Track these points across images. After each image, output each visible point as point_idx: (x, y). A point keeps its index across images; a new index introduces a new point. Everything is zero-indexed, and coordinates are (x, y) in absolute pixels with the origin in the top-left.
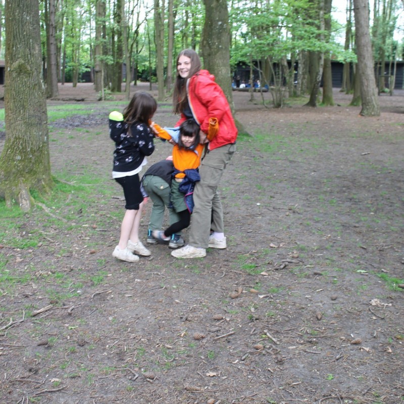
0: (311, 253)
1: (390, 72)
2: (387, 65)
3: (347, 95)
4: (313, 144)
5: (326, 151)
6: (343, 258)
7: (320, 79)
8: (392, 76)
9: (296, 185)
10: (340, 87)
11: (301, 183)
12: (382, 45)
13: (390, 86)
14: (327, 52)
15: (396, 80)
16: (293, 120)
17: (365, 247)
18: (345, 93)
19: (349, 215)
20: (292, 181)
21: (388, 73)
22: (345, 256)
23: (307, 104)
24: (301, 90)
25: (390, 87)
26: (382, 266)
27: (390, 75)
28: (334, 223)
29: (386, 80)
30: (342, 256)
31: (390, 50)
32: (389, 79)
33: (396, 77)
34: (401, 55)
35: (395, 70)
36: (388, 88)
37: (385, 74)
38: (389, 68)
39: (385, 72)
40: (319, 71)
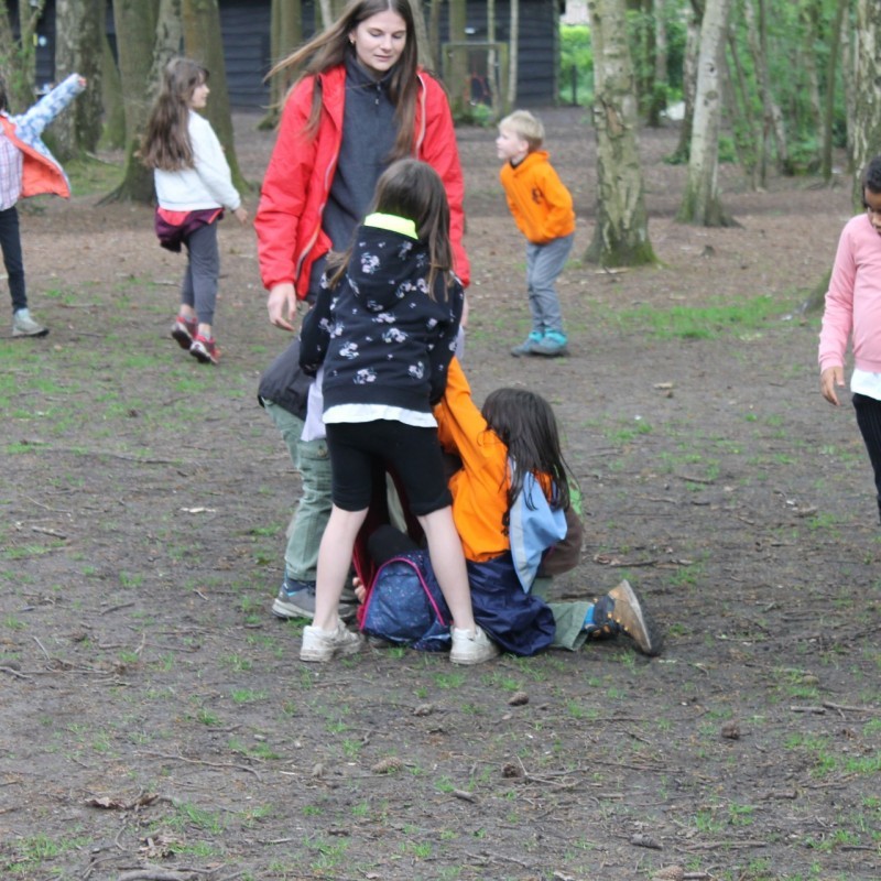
0: (237, 836)
1: (491, 24)
4: (176, 376)
5: (238, 406)
6: (381, 843)
8: (503, 45)
9: (125, 562)
11: (146, 552)
13: (494, 89)
15: (521, 63)
16: (58, 270)
17: (466, 794)
20: (102, 545)
21: (482, 32)
22: (392, 836)
23: (117, 196)
24: (78, 128)
25: (495, 99)
26: (551, 859)
27: (491, 40)
28: (320, 710)
29: (477, 62)
30: (375, 837)
32: (491, 59)
33: (521, 50)
35: (514, 14)
36: (488, 101)
37: (470, 35)
38: (485, 9)
39: (469, 26)
40: (166, 35)
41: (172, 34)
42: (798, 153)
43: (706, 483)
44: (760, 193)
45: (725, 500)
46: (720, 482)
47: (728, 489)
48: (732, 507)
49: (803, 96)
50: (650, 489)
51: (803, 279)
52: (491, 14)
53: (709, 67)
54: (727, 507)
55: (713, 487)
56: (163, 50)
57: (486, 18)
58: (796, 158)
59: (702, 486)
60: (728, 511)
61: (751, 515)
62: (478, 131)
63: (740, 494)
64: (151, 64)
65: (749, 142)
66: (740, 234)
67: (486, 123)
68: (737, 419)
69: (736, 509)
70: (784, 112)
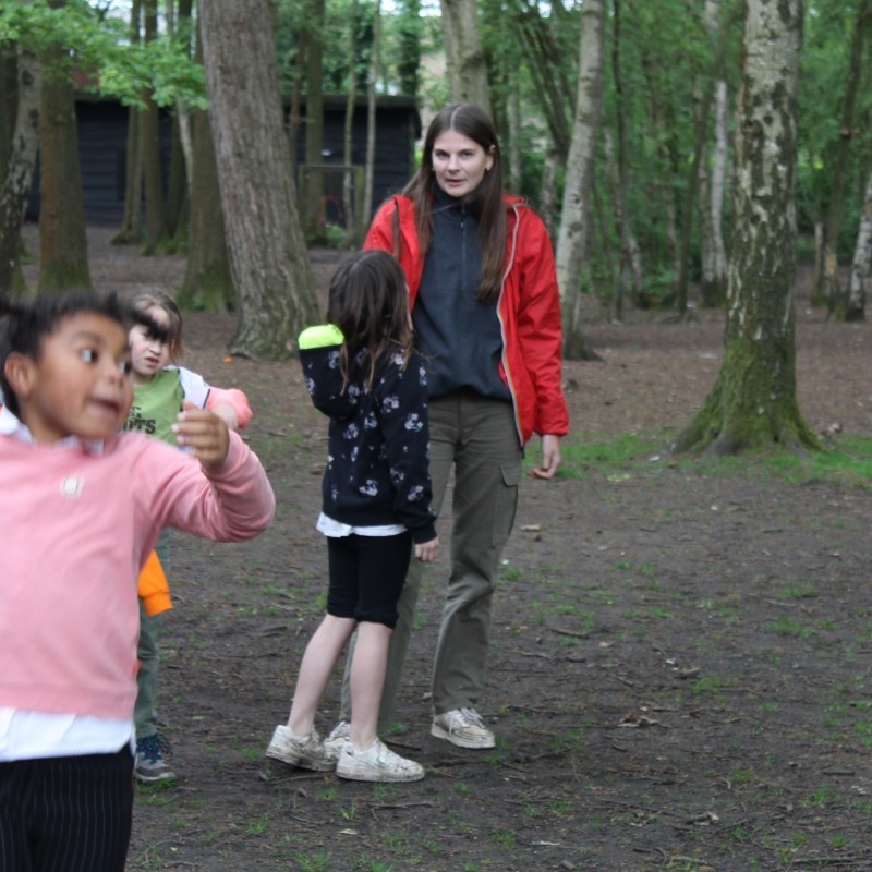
1: (348, 147)
2: (333, 114)
3: (150, 261)
7: (27, 182)
8: (359, 169)
10: (116, 222)
12: (313, 22)
13: (349, 211)
14: (58, 49)
15: (376, 187)
18: (142, 249)
19: (238, 847)
21: (338, 155)
25: (350, 221)
27: (348, 163)
29: (333, 184)
31: (346, 44)
32: (347, 182)
33: (376, 173)
34: (393, 69)
35: (371, 138)
36: (343, 224)
37: (326, 157)
38: (342, 132)
39: (326, 148)
40: (23, 147)
41: (29, 146)
42: (652, 286)
43: (580, 637)
44: (616, 325)
45: (600, 656)
46: (596, 636)
47: (604, 644)
48: (609, 665)
49: (659, 229)
50: (521, 642)
51: (668, 417)
52: (348, 137)
53: (573, 198)
54: (604, 665)
55: (588, 642)
56: (19, 162)
57: (342, 141)
58: (651, 291)
59: (576, 641)
60: (604, 669)
61: (630, 675)
62: (331, 253)
63: (616, 651)
64: (6, 175)
65: (607, 274)
66: (600, 368)
67: (340, 245)
68: (607, 566)
69: (613, 668)
70: (640, 244)
